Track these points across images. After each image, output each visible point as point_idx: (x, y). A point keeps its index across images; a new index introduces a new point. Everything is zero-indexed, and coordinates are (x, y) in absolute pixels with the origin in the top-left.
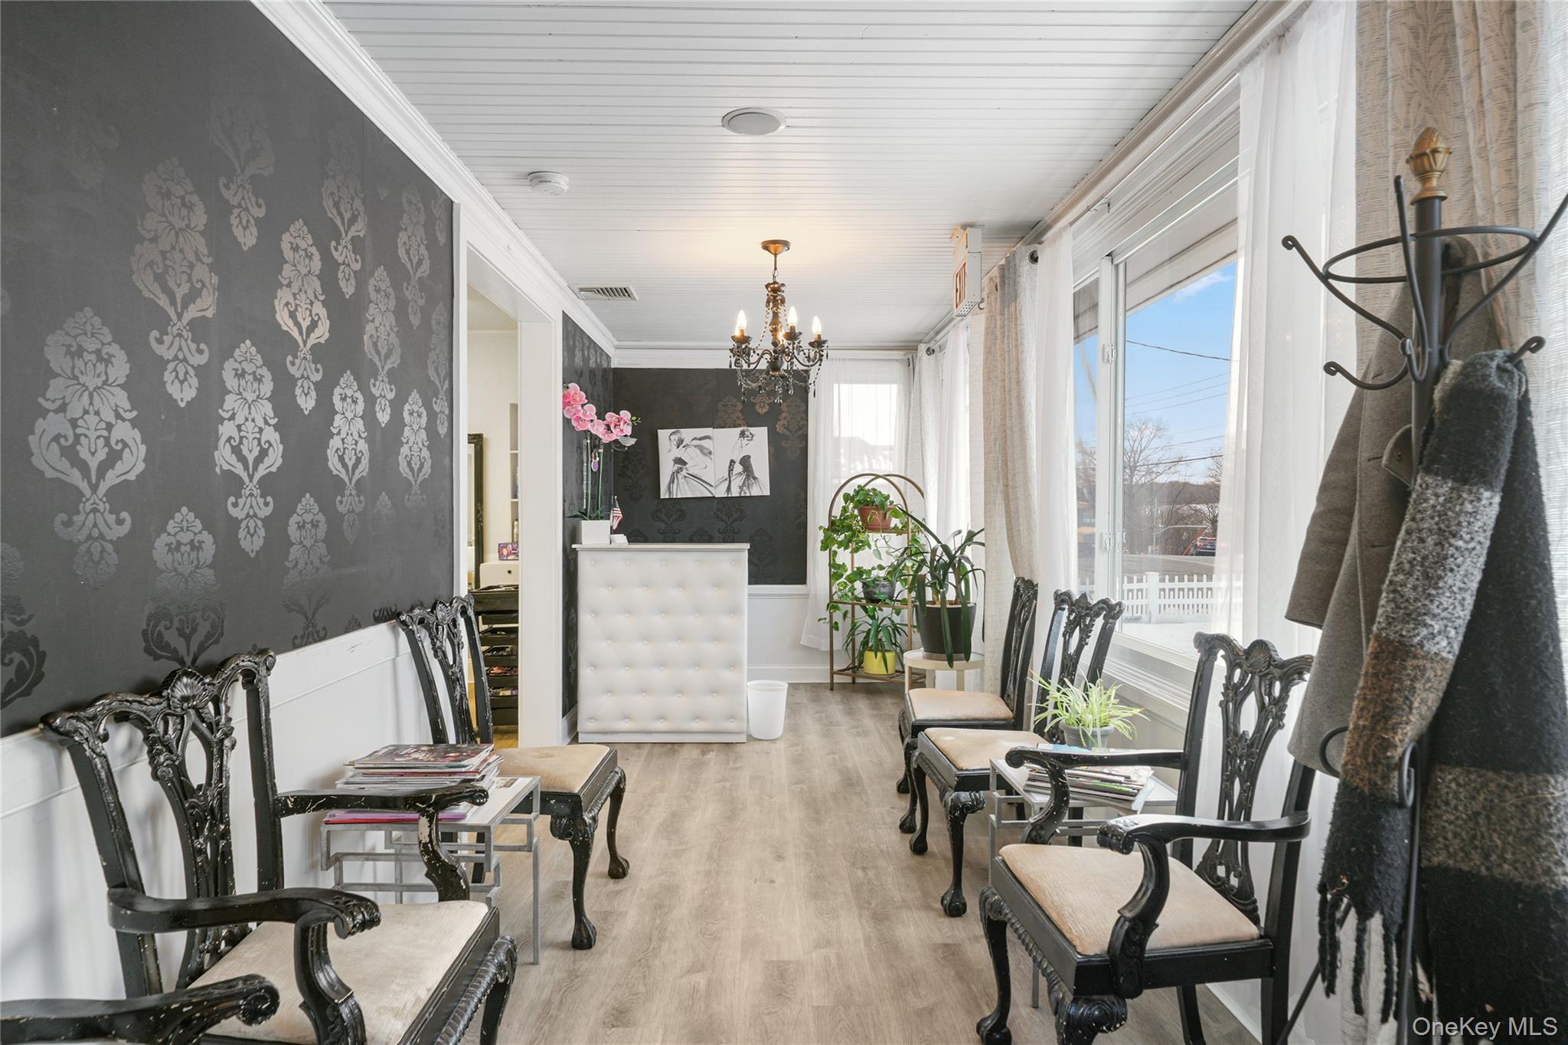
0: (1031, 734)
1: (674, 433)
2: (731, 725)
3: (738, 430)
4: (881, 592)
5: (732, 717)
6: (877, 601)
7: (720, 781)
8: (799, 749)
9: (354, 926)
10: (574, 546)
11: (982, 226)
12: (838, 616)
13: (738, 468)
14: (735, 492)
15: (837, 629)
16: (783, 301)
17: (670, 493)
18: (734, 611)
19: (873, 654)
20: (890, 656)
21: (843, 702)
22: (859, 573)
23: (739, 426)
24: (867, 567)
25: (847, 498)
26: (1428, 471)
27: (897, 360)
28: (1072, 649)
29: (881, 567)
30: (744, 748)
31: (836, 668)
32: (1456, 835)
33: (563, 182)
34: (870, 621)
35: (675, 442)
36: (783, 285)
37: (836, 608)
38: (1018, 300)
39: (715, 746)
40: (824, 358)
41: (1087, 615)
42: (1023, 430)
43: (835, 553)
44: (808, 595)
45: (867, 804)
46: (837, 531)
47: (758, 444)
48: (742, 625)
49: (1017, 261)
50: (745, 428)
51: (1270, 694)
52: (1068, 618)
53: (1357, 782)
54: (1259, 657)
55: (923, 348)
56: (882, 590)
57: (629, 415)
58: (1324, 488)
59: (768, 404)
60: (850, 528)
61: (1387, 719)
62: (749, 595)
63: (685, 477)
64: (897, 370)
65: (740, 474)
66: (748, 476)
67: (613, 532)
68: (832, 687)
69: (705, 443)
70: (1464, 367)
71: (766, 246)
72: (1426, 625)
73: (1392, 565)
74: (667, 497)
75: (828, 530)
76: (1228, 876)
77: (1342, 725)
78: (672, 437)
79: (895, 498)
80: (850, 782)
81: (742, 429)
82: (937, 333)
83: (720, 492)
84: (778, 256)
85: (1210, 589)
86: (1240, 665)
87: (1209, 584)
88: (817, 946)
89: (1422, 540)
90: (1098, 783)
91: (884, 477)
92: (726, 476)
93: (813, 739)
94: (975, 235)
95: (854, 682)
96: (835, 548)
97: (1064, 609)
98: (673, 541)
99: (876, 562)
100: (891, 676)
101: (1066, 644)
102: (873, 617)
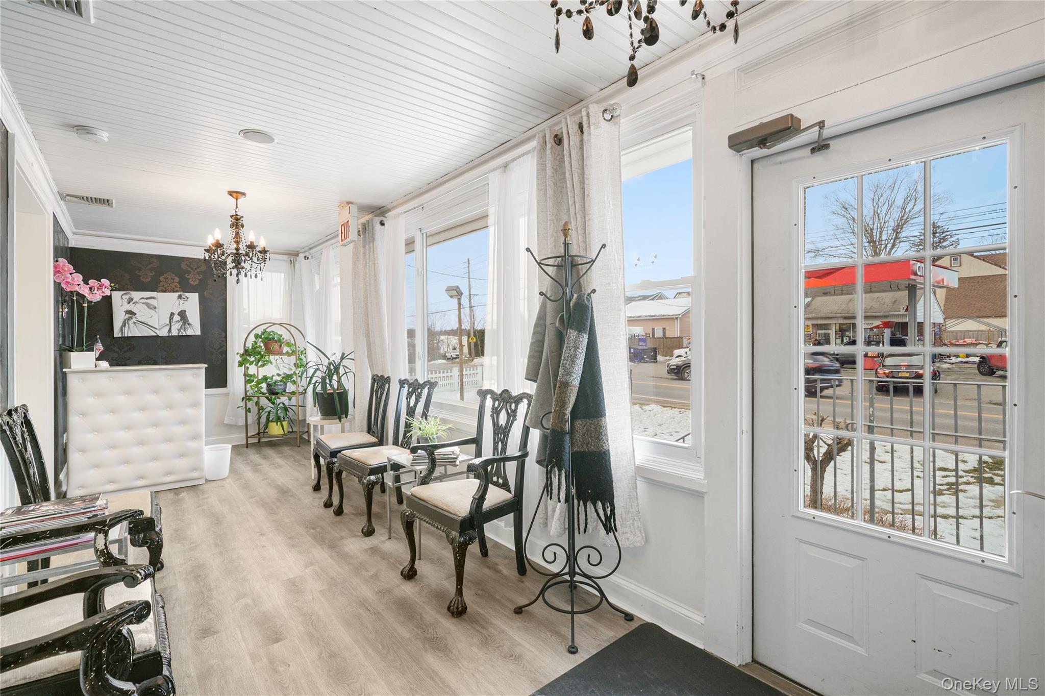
0: (391, 446)
1: (125, 294)
2: (195, 475)
3: (177, 294)
4: (279, 389)
5: (195, 469)
6: (277, 394)
7: (198, 507)
8: (243, 481)
9: (142, 578)
10: (64, 370)
11: (356, 204)
12: (250, 405)
13: (177, 318)
14: (175, 333)
15: (250, 412)
16: (242, 226)
17: (122, 333)
18: (195, 405)
19: (275, 424)
20: (285, 424)
21: (258, 453)
22: (265, 378)
23: (177, 291)
24: (269, 375)
25: (257, 336)
26: (571, 328)
27: (284, 260)
28: (412, 404)
29: (279, 375)
30: (206, 487)
31: (249, 435)
32: (580, 441)
33: (104, 136)
34: (271, 405)
35: (126, 300)
36: (242, 217)
37: (250, 400)
38: (375, 243)
39: (183, 489)
40: (267, 260)
41: (418, 388)
42: (378, 304)
43: (248, 368)
44: (229, 394)
45: (299, 499)
46: (250, 356)
47: (192, 303)
48: (201, 414)
49: (374, 224)
50: (182, 293)
51: (511, 409)
52: (408, 391)
53: (556, 428)
54: (505, 395)
55: (301, 256)
56: (280, 387)
57: (109, 282)
58: (534, 333)
59: (199, 279)
60: (259, 353)
61: (564, 406)
62: (205, 395)
63: (135, 323)
64: (285, 265)
65: (178, 321)
66: (184, 323)
67: (97, 359)
68: (247, 446)
69: (150, 301)
70: (578, 297)
71: (231, 193)
72: (573, 376)
73: (562, 358)
74: (120, 336)
75: (243, 354)
76: (498, 480)
77: (550, 411)
78: (123, 297)
79: (286, 336)
80: (284, 492)
81: (180, 293)
82: (311, 249)
83: (164, 333)
84: (238, 200)
85: (451, 376)
86: (498, 400)
87: (451, 374)
88: (306, 567)
89: (570, 350)
90: (442, 456)
91: (280, 324)
92: (168, 322)
93: (248, 474)
94: (354, 209)
95: (259, 442)
96: (248, 365)
97: (404, 387)
98: (125, 365)
99: (275, 372)
100: (286, 435)
101: (408, 403)
102: (273, 403)
